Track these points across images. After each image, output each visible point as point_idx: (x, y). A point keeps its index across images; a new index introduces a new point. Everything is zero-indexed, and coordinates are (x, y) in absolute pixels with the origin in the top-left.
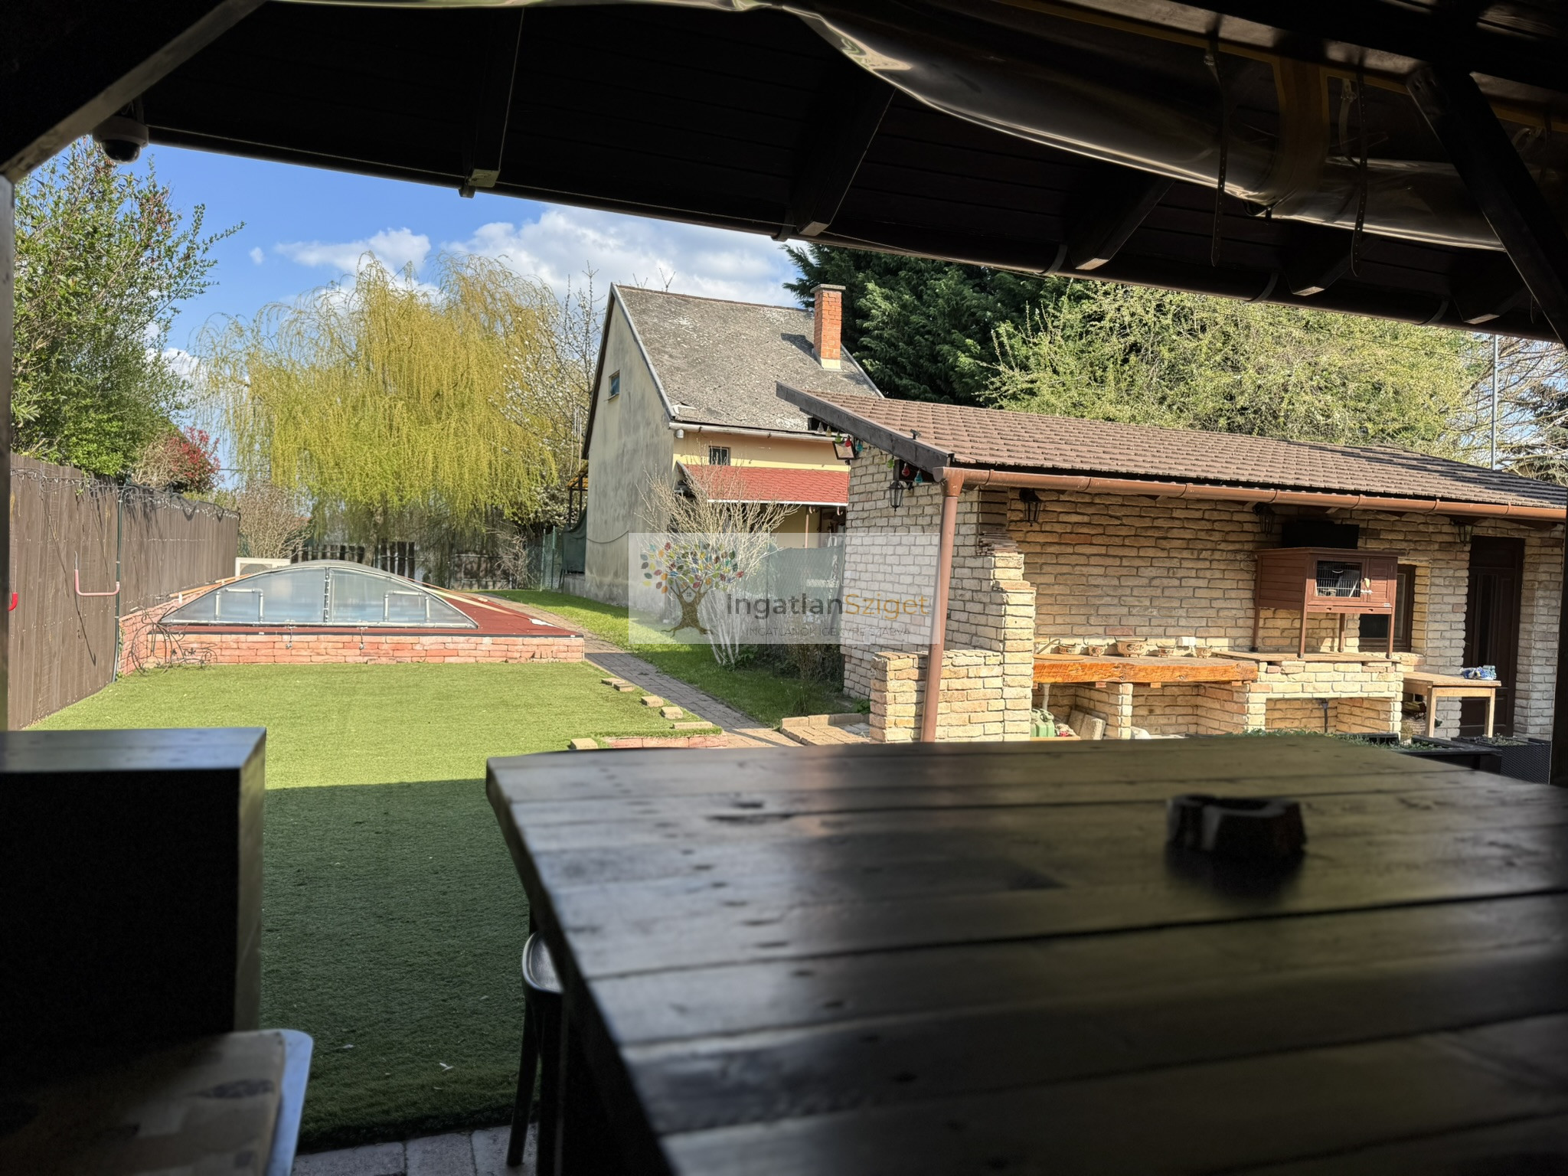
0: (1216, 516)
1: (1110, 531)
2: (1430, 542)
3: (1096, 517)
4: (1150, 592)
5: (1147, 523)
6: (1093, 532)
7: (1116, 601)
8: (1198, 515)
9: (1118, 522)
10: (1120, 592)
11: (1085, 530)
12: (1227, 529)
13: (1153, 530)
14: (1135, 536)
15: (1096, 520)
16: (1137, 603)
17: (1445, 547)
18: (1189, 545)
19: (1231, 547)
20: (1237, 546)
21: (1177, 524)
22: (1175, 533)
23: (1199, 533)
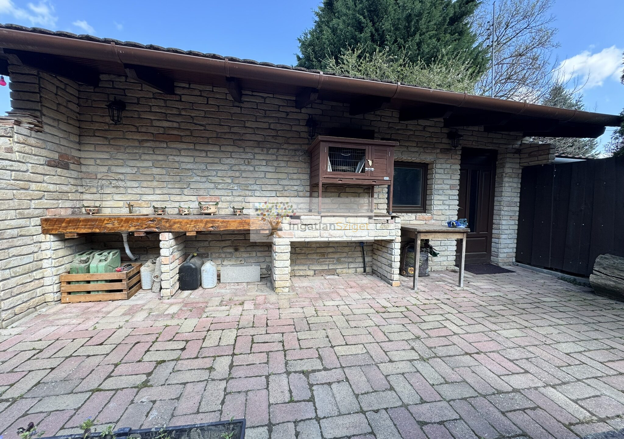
0: (279, 127)
1: (196, 134)
2: (434, 148)
3: (183, 124)
4: (230, 173)
5: (226, 130)
6: (182, 134)
7: (204, 179)
8: (266, 126)
9: (202, 128)
10: (206, 173)
11: (175, 132)
12: (288, 135)
13: (231, 134)
14: (216, 138)
15: (183, 126)
16: (221, 181)
17: (445, 151)
18: (259, 144)
19: (292, 147)
20: (296, 147)
21: (251, 131)
22: (248, 137)
23: (267, 137)
